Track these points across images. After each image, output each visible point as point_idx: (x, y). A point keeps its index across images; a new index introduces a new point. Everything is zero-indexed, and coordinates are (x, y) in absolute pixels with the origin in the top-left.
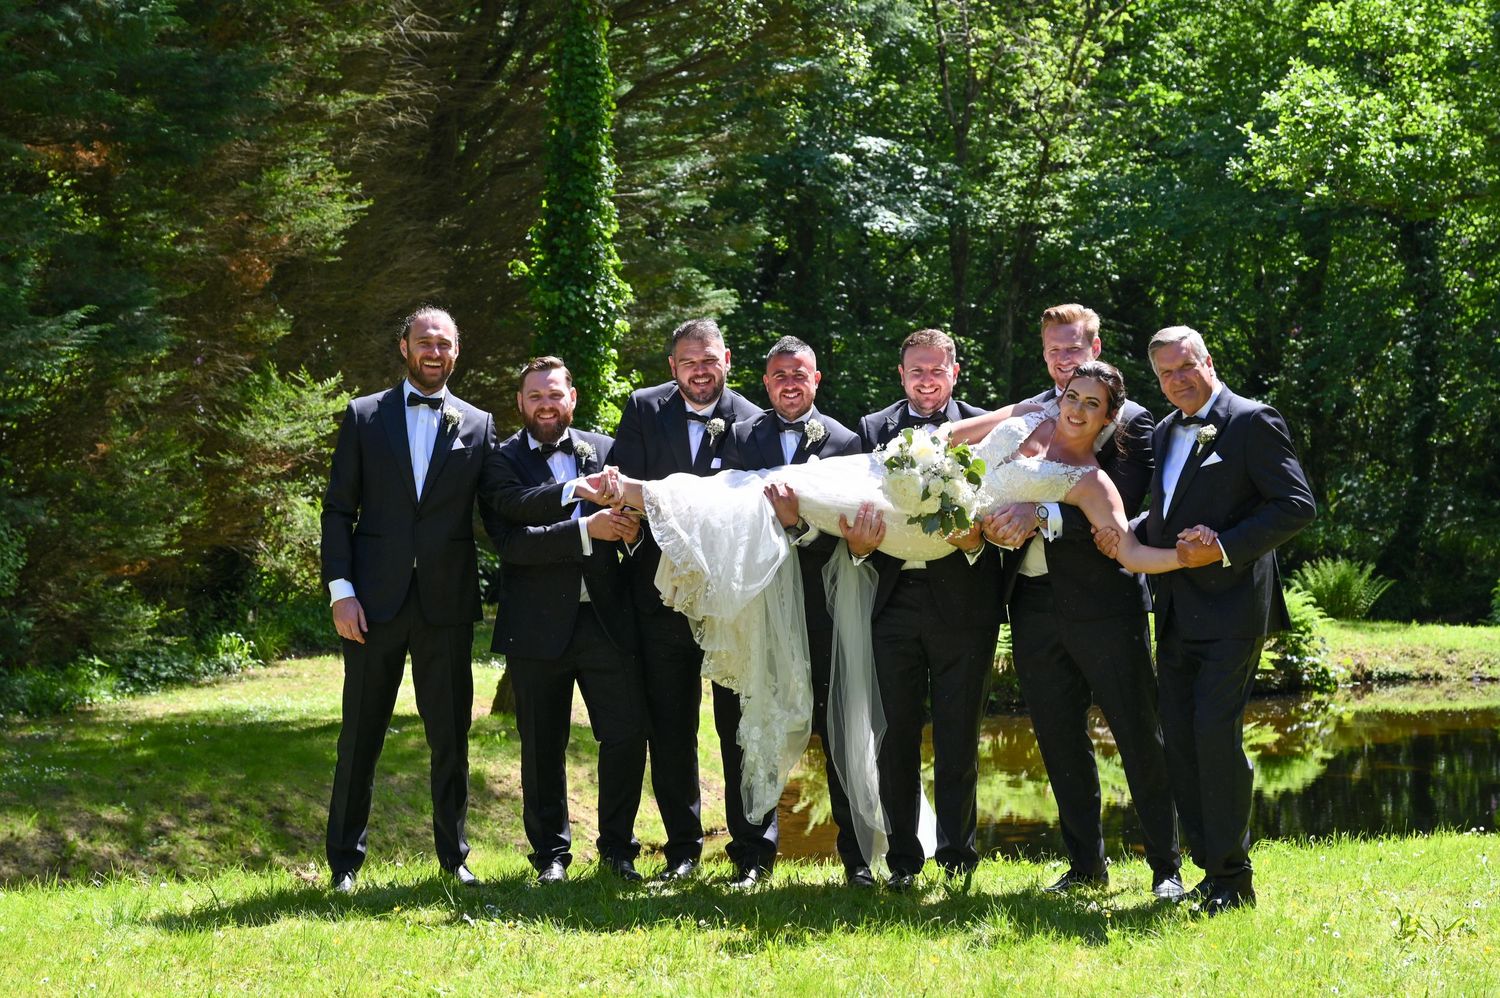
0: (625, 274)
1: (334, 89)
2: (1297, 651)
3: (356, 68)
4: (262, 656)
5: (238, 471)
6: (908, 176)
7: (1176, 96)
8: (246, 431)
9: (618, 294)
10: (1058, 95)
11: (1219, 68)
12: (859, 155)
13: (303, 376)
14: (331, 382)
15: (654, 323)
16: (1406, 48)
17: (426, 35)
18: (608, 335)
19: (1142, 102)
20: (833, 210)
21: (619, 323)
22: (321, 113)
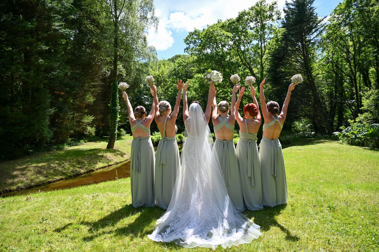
0: (119, 106)
1: (92, 88)
2: (182, 139)
3: (94, 86)
4: (85, 142)
5: (82, 125)
6: (149, 99)
7: (171, 93)
8: (83, 121)
9: (119, 108)
10: (161, 93)
11: (174, 91)
12: (144, 97)
13: (89, 116)
14: (92, 116)
15: (126, 111)
16: (191, 87)
17: (102, 84)
18: (118, 111)
19: (168, 94)
20: (142, 102)
21: (119, 110)
22: (91, 91)
